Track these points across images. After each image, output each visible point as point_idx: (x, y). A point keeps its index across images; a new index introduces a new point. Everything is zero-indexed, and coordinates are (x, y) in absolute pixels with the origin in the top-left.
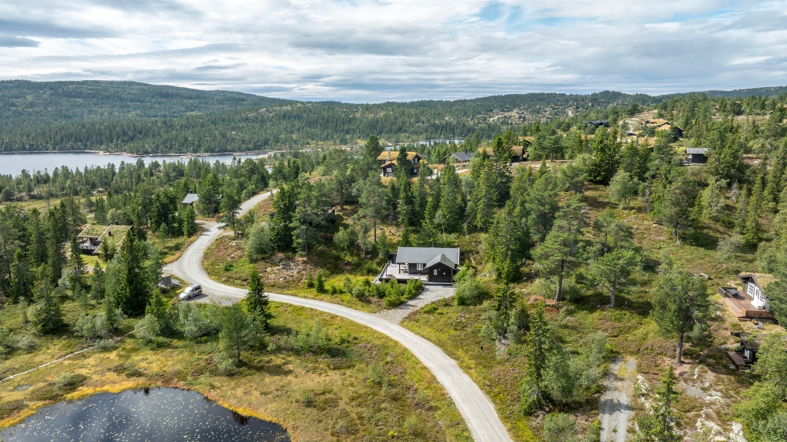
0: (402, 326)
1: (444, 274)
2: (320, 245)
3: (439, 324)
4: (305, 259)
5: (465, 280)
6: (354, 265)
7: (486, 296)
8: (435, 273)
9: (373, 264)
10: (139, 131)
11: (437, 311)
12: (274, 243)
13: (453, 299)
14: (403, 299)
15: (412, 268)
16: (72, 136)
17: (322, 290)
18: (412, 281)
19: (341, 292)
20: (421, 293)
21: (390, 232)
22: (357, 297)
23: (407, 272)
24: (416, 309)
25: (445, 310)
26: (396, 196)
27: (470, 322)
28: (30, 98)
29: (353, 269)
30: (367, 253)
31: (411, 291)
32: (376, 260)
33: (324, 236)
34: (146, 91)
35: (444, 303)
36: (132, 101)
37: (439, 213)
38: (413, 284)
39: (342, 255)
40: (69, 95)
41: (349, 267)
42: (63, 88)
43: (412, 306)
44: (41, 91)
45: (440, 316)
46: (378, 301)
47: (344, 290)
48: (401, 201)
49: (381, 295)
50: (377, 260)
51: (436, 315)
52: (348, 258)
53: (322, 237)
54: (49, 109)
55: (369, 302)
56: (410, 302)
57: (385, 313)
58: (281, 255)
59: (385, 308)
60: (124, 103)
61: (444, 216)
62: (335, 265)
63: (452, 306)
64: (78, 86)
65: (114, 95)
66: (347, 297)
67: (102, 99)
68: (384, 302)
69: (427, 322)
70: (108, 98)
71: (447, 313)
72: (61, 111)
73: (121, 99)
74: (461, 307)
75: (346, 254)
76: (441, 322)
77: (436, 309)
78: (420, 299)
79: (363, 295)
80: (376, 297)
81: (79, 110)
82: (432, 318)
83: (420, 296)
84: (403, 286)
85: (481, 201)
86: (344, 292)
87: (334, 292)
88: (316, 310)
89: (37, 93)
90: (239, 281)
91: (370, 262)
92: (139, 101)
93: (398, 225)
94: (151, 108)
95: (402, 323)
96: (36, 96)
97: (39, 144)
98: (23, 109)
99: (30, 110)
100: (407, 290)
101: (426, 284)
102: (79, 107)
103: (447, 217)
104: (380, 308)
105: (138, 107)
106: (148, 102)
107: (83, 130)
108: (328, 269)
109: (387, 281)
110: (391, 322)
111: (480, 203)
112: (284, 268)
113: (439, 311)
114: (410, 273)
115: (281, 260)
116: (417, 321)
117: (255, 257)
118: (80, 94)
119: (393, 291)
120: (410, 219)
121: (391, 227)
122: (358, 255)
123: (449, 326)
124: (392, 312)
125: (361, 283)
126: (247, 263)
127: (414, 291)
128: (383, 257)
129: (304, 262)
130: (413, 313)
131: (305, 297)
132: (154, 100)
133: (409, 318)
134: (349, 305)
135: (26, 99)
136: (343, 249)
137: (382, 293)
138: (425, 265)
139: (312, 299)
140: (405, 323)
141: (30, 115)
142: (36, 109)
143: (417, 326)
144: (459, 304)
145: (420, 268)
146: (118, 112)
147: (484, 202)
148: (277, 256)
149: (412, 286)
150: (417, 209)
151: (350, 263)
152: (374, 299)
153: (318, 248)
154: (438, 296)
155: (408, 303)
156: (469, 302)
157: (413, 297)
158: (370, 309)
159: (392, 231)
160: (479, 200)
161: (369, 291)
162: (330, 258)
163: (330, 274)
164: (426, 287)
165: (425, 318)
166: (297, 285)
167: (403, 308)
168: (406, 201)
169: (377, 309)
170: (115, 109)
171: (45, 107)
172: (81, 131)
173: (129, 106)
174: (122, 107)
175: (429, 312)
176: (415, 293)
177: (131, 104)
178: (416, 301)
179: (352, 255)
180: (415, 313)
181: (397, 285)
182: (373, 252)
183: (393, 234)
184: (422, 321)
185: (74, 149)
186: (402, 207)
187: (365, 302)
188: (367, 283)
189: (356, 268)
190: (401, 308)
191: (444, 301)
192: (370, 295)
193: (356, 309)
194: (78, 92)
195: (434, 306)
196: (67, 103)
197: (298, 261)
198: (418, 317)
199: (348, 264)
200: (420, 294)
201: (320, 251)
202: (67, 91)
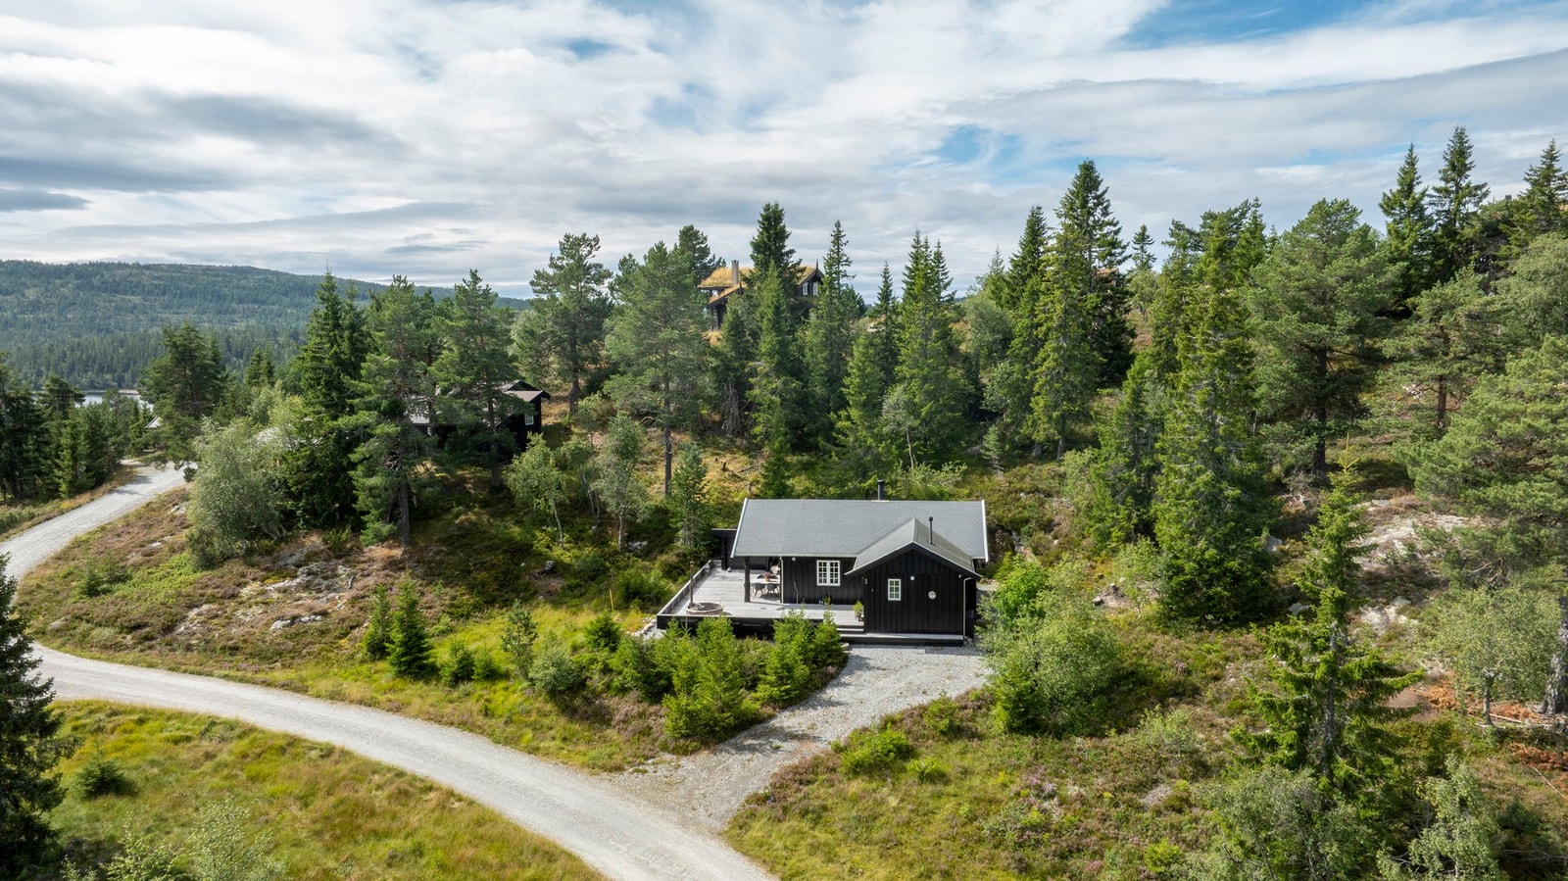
0: (740, 847)
1: (932, 595)
2: (469, 508)
3: (932, 833)
4: (397, 552)
5: (1041, 614)
6: (577, 574)
7: (1142, 691)
8: (894, 592)
9: (647, 570)
10: (237, 352)
11: (912, 765)
12: (297, 497)
13: (983, 702)
14: (750, 702)
15: (799, 575)
16: (94, 361)
17: (416, 665)
18: (792, 624)
19: (492, 675)
20: (833, 677)
21: (725, 469)
22: (553, 693)
23: (776, 596)
24: (811, 750)
25: (949, 757)
26: (746, 353)
27: (1093, 823)
28: (31, 294)
29: (571, 588)
30: (634, 532)
31: (789, 668)
32: (664, 557)
33: (488, 481)
34: (272, 282)
35: (943, 724)
36: (241, 301)
37: (896, 395)
38: (800, 637)
39: (541, 539)
40: (114, 288)
41: (556, 584)
42: (102, 276)
43: (793, 737)
44: (58, 281)
45: (929, 788)
46: (641, 715)
47: (503, 668)
48: (762, 365)
49: (656, 685)
50: (670, 557)
51: (909, 779)
52: (563, 552)
53: (480, 483)
54: (69, 316)
55: (600, 718)
56: (787, 720)
57: (663, 770)
58: (315, 540)
59: (665, 748)
60: (225, 305)
61: (912, 409)
62: (505, 573)
63: (981, 737)
64: (134, 271)
65: (205, 288)
66: (509, 697)
67: (181, 297)
68: (666, 717)
69: (868, 821)
70: (192, 294)
71: (966, 772)
72: (93, 319)
73: (219, 297)
74: (1029, 740)
75: (554, 538)
76: (938, 827)
77: (906, 753)
78: (830, 703)
79: (582, 684)
80: (634, 695)
81: (131, 317)
82: (893, 802)
83: (832, 693)
84: (755, 649)
85: (1049, 346)
86: (506, 676)
87: (464, 673)
88: (345, 754)
89: (49, 283)
90: (106, 633)
91: (640, 563)
92: (255, 301)
93: (752, 450)
94: (280, 316)
95: (737, 832)
96: (47, 290)
97: (21, 376)
98: (14, 315)
99: (29, 317)
100: (773, 662)
101: (853, 642)
102: (132, 312)
103: (924, 411)
104: (645, 746)
105: (253, 313)
106: (274, 304)
107: (121, 350)
108: (471, 588)
109: (692, 626)
110: (684, 823)
111: (1041, 354)
112: (306, 587)
113: (924, 762)
114: (789, 599)
115: (311, 557)
116: (818, 816)
117: (217, 546)
118: (136, 286)
119: (707, 667)
120: (794, 427)
121: (729, 456)
122: (600, 541)
123: (984, 851)
124: (697, 766)
125: (580, 638)
126: (189, 568)
127: (802, 670)
128: (689, 546)
129: (394, 565)
130: (795, 770)
131: (336, 696)
132: (287, 300)
133: (773, 801)
134: (510, 733)
135: (23, 295)
136: (542, 521)
137: (659, 675)
138: (848, 563)
139: (361, 702)
140: (757, 830)
141: (27, 326)
142: (41, 315)
143: (814, 849)
144: (1011, 729)
145: (828, 579)
146: (210, 321)
147: (1056, 350)
148: (302, 545)
149: (793, 648)
150: (818, 390)
151: (567, 567)
152: (625, 706)
153: (457, 516)
154: (910, 689)
155: (776, 723)
156: (1063, 716)
157: (801, 693)
158: (599, 751)
159: (730, 467)
160: (1039, 343)
161: (606, 670)
162: (491, 549)
163: (477, 607)
164: (856, 651)
165: (856, 800)
166: (333, 646)
167: (752, 749)
168: (779, 363)
169: (629, 750)
170: (205, 317)
171: (61, 312)
172: (115, 350)
173: (234, 312)
174: (219, 312)
175: (875, 768)
176: (810, 680)
177: (240, 307)
178: (811, 713)
179: (578, 540)
180: (804, 775)
181: (731, 644)
182: (654, 531)
183: (734, 475)
184: (842, 813)
185: (96, 388)
186: (766, 386)
187: (585, 717)
188: (608, 636)
189: (580, 585)
190: (741, 749)
191: (941, 714)
192: (608, 687)
193: (533, 751)
194: (132, 282)
195: (898, 735)
196: (107, 304)
197: (371, 560)
198: (819, 792)
199: (558, 569)
200: (828, 680)
201: (460, 527)
202: (111, 280)
